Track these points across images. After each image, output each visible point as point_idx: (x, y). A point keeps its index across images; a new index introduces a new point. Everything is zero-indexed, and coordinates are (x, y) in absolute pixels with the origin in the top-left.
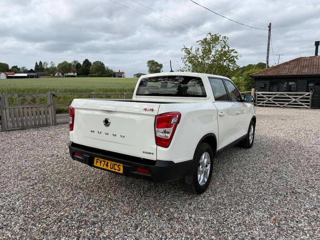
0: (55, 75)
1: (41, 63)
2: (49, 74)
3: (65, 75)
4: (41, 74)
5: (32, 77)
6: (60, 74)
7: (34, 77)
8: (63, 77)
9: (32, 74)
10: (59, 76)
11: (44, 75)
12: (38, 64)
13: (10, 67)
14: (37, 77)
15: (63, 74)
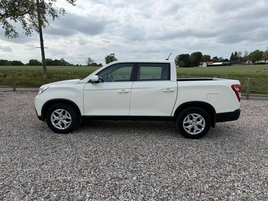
0: (246, 63)
1: (236, 53)
2: (241, 62)
3: (255, 62)
4: (234, 62)
5: (225, 65)
6: (251, 62)
7: (227, 65)
8: (253, 64)
9: (226, 63)
10: (249, 64)
11: (236, 63)
12: (234, 54)
13: (212, 58)
14: (230, 65)
15: (253, 62)
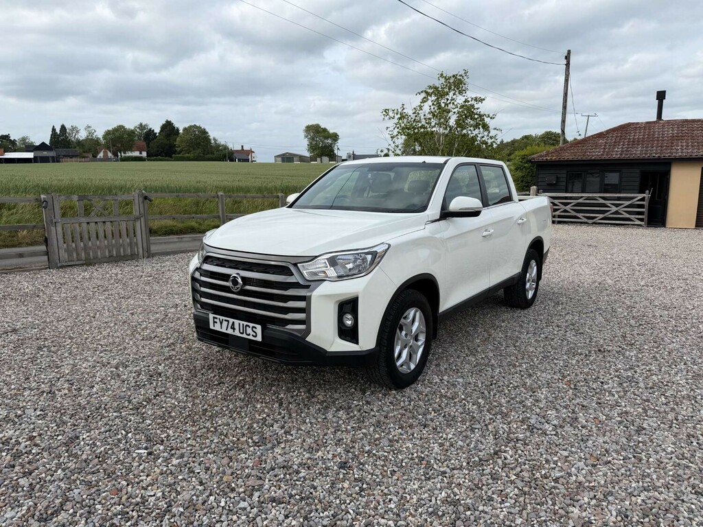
0: (98, 157)
1: (63, 128)
2: (85, 154)
3: (121, 156)
4: (64, 153)
5: (44, 160)
6: (110, 155)
8: (117, 161)
9: (45, 153)
10: (106, 159)
11: (71, 157)
12: (58, 131)
14: (56, 160)
15: (115, 154)
